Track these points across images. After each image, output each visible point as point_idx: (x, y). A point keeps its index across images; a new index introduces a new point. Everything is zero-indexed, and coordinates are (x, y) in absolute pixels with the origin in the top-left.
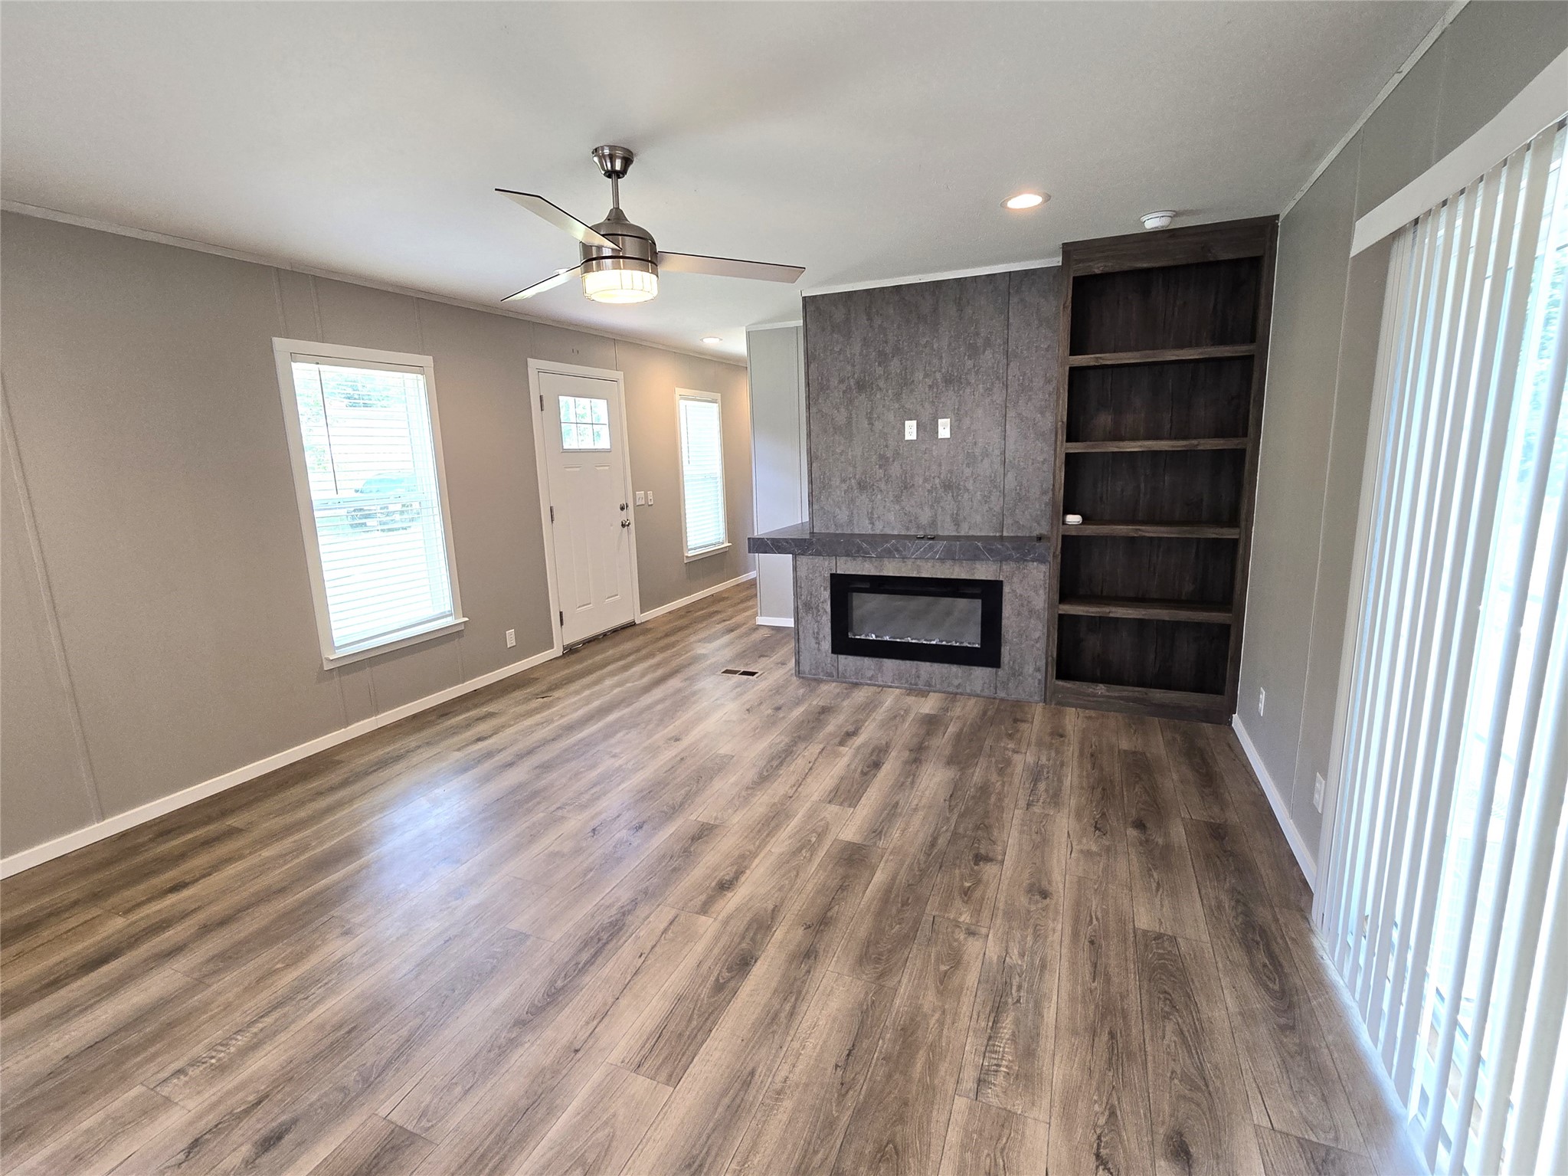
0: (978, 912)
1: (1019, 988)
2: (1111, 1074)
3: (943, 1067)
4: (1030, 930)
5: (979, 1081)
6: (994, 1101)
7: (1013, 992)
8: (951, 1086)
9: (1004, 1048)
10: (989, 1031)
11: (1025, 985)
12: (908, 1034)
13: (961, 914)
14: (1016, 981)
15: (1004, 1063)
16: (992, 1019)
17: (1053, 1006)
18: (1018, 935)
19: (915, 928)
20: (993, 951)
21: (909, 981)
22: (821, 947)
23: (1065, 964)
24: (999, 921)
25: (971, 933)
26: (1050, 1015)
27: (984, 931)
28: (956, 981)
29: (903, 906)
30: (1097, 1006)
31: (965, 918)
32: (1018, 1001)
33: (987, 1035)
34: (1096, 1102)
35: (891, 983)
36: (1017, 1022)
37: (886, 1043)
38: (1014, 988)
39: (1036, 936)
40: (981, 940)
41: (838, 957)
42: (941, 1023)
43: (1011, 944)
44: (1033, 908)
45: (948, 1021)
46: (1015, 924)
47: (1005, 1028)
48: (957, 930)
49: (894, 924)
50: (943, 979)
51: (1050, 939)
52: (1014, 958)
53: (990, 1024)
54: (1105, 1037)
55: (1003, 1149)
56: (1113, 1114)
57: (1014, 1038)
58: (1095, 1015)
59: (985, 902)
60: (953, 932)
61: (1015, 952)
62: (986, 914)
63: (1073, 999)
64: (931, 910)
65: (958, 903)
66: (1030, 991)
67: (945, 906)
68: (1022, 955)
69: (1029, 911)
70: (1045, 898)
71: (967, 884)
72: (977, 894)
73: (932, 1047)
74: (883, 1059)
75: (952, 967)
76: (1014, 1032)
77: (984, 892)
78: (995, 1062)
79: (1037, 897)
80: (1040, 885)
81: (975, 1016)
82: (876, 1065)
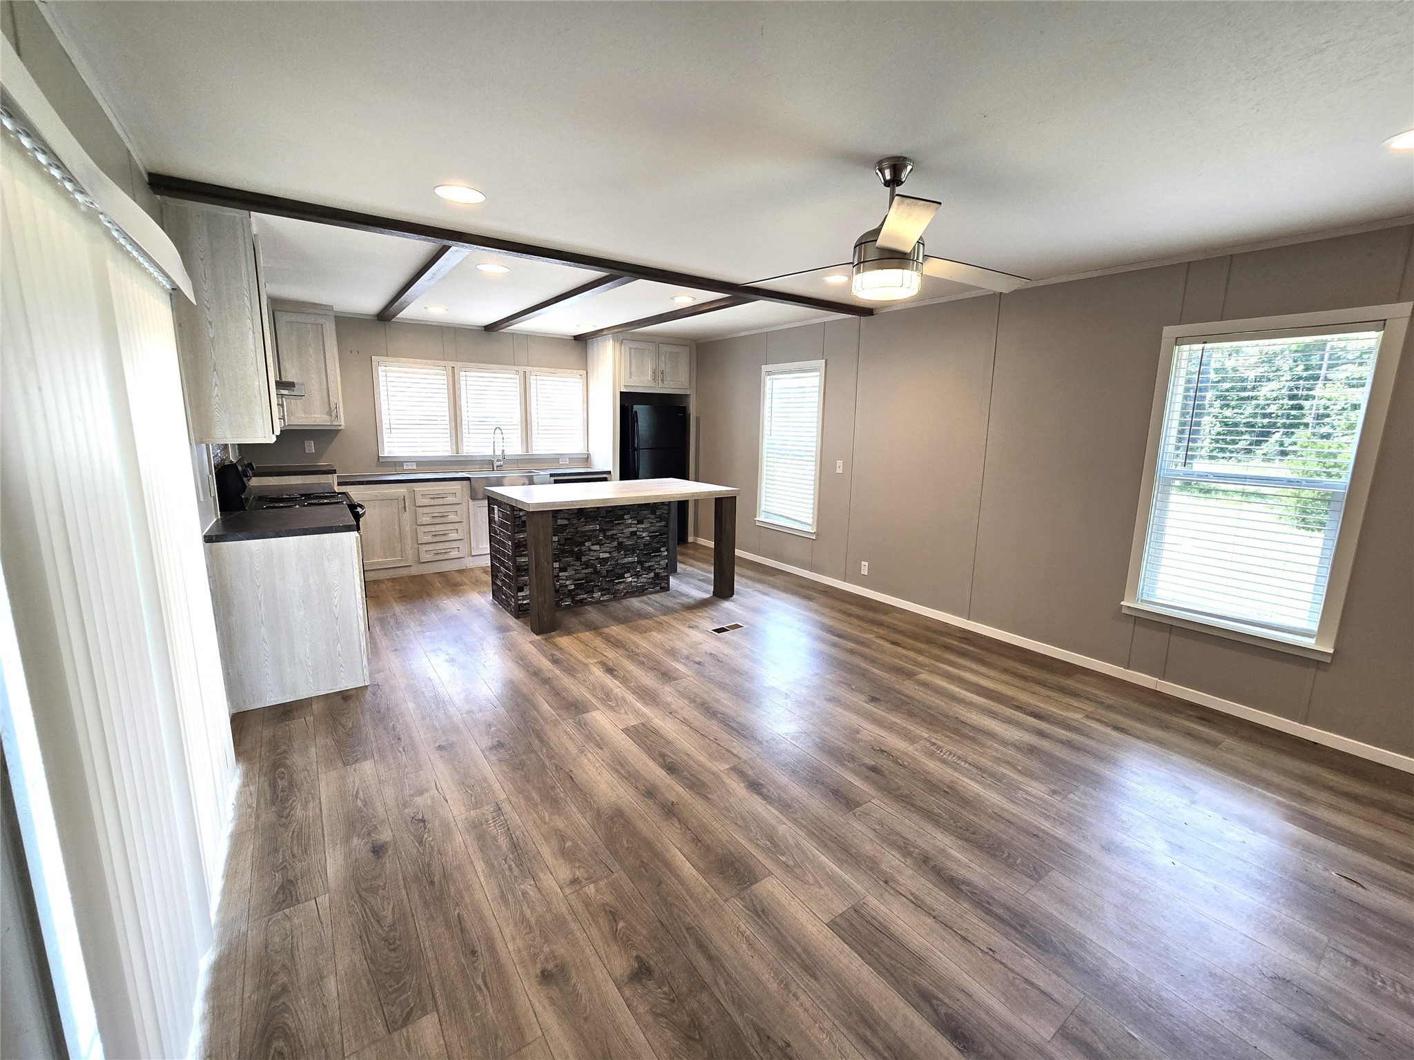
0: (587, 904)
1: (510, 869)
2: (427, 860)
3: (523, 802)
4: (533, 921)
5: (500, 809)
6: (486, 808)
7: (513, 863)
8: (513, 799)
9: (497, 831)
10: (512, 832)
11: (507, 873)
12: (555, 804)
13: (597, 891)
14: (516, 871)
15: (493, 824)
16: (515, 839)
17: (480, 874)
18: (540, 909)
19: (614, 853)
20: (547, 881)
21: (580, 823)
22: (650, 802)
23: (487, 913)
24: (564, 909)
25: (575, 881)
26: (480, 866)
27: (568, 891)
28: (554, 843)
29: (642, 862)
30: (449, 896)
31: (591, 890)
32: (505, 860)
33: (511, 829)
34: (432, 841)
35: (588, 815)
36: (498, 848)
37: (560, 792)
38: (514, 866)
39: (524, 919)
40: (562, 882)
41: (633, 804)
42: (542, 818)
43: (538, 896)
44: (546, 949)
45: (539, 822)
46: (549, 917)
47: (504, 840)
48: (586, 875)
49: (630, 845)
50: (563, 838)
51: (511, 926)
52: (528, 886)
53: (513, 836)
54: (436, 879)
55: (472, 795)
56: (421, 843)
57: (495, 839)
58: (449, 888)
59: (590, 919)
60: (587, 871)
61: (532, 893)
62: (580, 908)
63: (469, 888)
64: (620, 875)
65: (608, 899)
66: (502, 872)
67: (616, 888)
68: (525, 894)
69: (547, 941)
70: (543, 972)
71: (621, 924)
72: (603, 921)
73: (536, 805)
74: (554, 787)
75: (564, 848)
76: (497, 842)
77: (600, 929)
78: (497, 822)
79: (550, 966)
80: (558, 985)
81: (526, 833)
82: (555, 782)
